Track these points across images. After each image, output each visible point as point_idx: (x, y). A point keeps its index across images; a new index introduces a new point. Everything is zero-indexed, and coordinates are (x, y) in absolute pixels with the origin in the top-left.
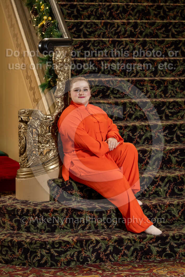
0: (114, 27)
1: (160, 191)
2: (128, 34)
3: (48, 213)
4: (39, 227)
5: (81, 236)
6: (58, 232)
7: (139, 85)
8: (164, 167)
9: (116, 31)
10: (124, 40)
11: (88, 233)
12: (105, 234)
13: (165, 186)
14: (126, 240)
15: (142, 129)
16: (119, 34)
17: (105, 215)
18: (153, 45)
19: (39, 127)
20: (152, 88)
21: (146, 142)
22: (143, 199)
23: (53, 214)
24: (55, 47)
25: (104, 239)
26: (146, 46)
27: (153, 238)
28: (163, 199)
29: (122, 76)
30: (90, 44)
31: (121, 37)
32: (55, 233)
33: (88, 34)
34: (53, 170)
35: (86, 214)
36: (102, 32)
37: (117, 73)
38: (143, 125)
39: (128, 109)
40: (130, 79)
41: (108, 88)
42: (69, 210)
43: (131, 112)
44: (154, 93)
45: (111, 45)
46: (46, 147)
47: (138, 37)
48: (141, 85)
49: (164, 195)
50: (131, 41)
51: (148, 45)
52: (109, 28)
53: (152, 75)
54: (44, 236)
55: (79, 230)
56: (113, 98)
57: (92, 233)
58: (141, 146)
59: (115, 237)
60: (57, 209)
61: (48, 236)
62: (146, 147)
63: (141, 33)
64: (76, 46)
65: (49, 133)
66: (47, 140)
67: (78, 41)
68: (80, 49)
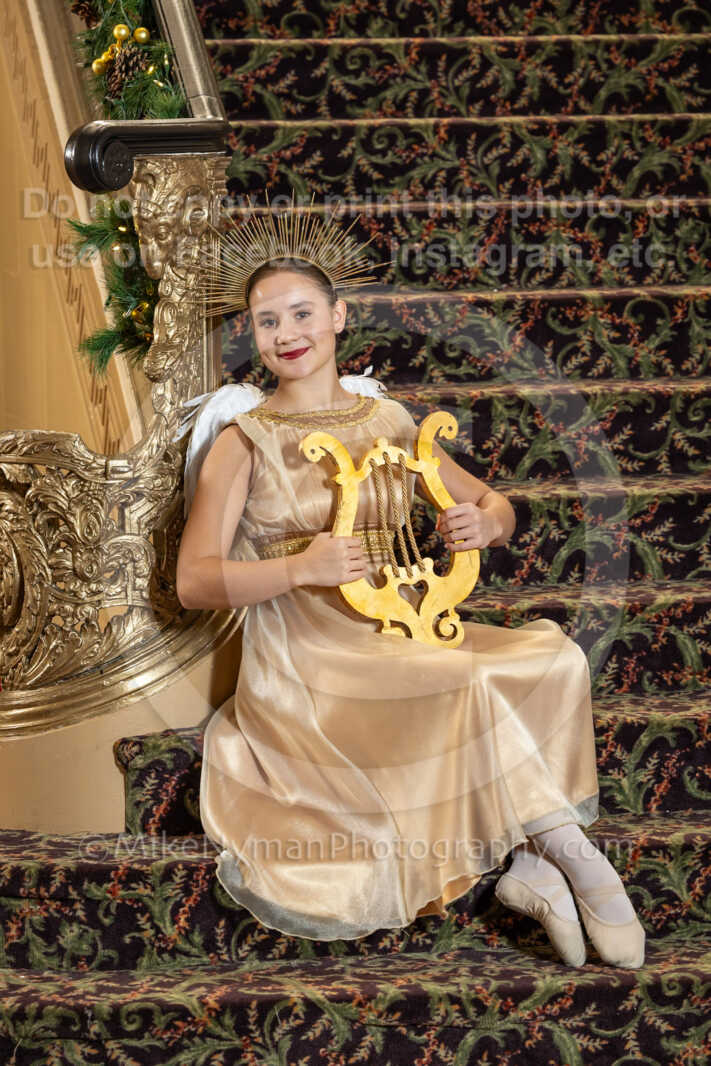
0: (467, 65)
1: (621, 790)
2: (530, 97)
3: (105, 885)
4: (65, 946)
5: (247, 985)
6: (149, 968)
7: (557, 322)
8: (647, 683)
9: (479, 85)
10: (505, 124)
11: (282, 971)
12: (354, 975)
13: (641, 765)
14: (440, 1000)
15: (553, 516)
16: (493, 97)
18: (638, 145)
19: (78, 511)
20: (617, 335)
21: (577, 575)
23: (127, 887)
24: (140, 156)
25: (343, 998)
26: (604, 148)
27: (562, 995)
28: (630, 822)
29: (492, 283)
30: (352, 144)
31: (498, 109)
32: (133, 973)
33: (351, 102)
34: (138, 699)
36: (413, 90)
37: (467, 272)
38: (558, 499)
39: (503, 428)
40: (518, 295)
41: (420, 340)
42: (197, 869)
43: (516, 441)
44: (626, 356)
45: (445, 144)
46: (107, 594)
47: (578, 111)
48: (565, 322)
49: (635, 808)
50: (536, 127)
51: (616, 142)
52: (446, 72)
53: (628, 279)
54: (83, 986)
55: (243, 959)
56: (441, 379)
57: (298, 972)
58: (547, 590)
59: (391, 990)
60: (145, 868)
61: (100, 983)
62: (568, 593)
63: (590, 90)
64: (288, 153)
65: (120, 535)
66: (112, 566)
67: (297, 133)
68: (307, 167)
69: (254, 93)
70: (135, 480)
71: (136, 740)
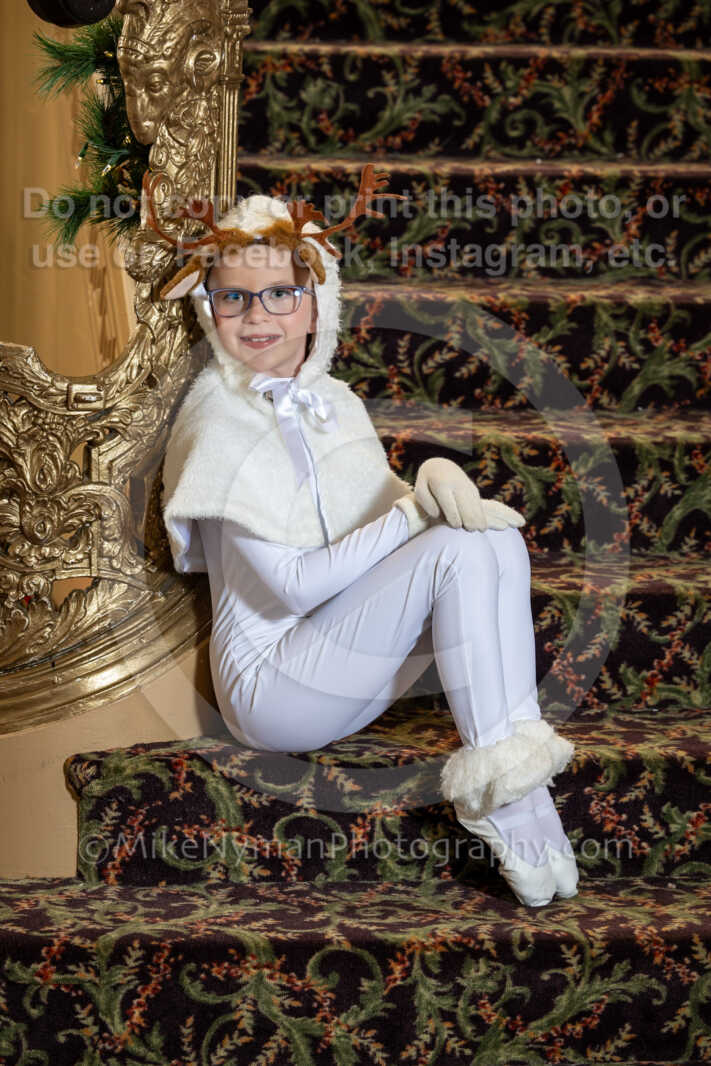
3: (34, 966)
15: (666, 465)
17: (373, 989)
19: (28, 450)
21: (693, 542)
22: (627, 885)
23: (63, 969)
29: (604, 150)
34: (100, 702)
35: (260, 978)
37: (574, 136)
38: (674, 444)
39: (607, 343)
40: (636, 170)
41: (508, 223)
42: (159, 949)
43: (625, 360)
46: (64, 562)
48: (693, 207)
56: (533, 274)
58: (653, 562)
60: (88, 944)
62: (680, 569)
65: (83, 484)
66: (71, 525)
70: (107, 412)
71: (95, 757)
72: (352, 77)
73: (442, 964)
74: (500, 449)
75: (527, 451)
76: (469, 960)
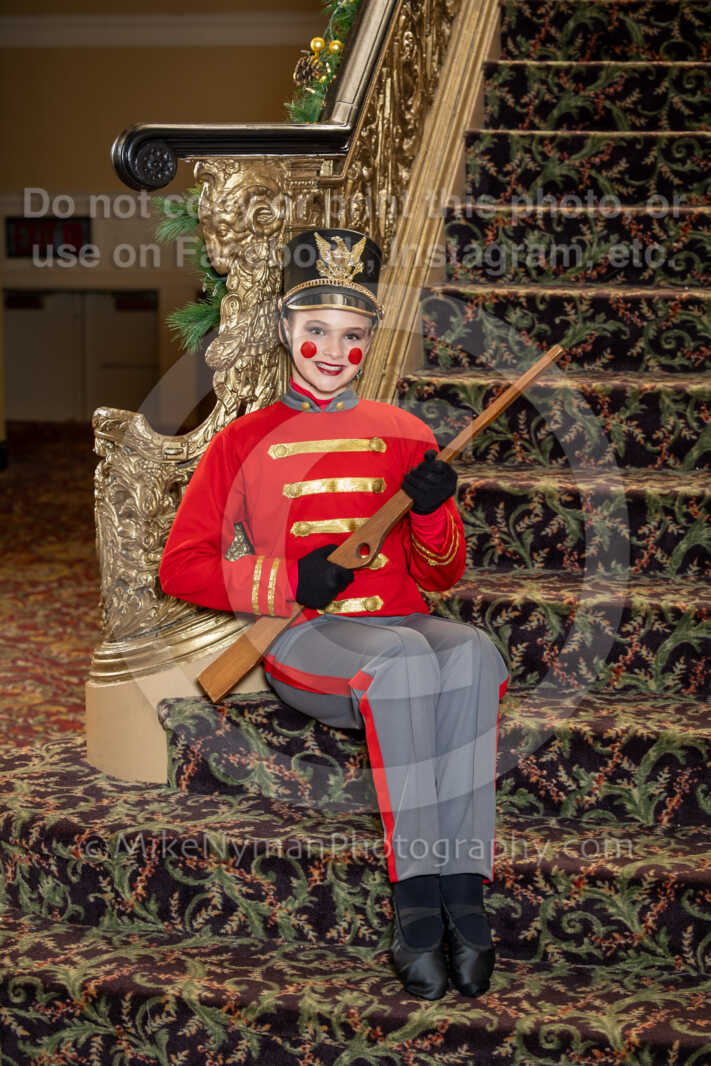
1: (631, 800)
3: (70, 847)
4: (43, 895)
13: (652, 778)
14: (311, 1018)
15: (669, 511)
17: (301, 886)
19: (138, 486)
21: (695, 569)
22: (540, 823)
27: (434, 1031)
30: (655, 153)
33: (689, 117)
35: (220, 871)
38: (676, 496)
39: (672, 420)
41: (637, 332)
43: (685, 432)
49: (646, 818)
55: (197, 931)
56: (656, 369)
59: (269, 998)
64: (597, 160)
67: (604, 142)
68: (615, 172)
69: (604, 108)
70: (190, 461)
71: (171, 702)
72: (559, 229)
73: (348, 873)
74: (545, 496)
75: (565, 498)
76: (367, 870)
